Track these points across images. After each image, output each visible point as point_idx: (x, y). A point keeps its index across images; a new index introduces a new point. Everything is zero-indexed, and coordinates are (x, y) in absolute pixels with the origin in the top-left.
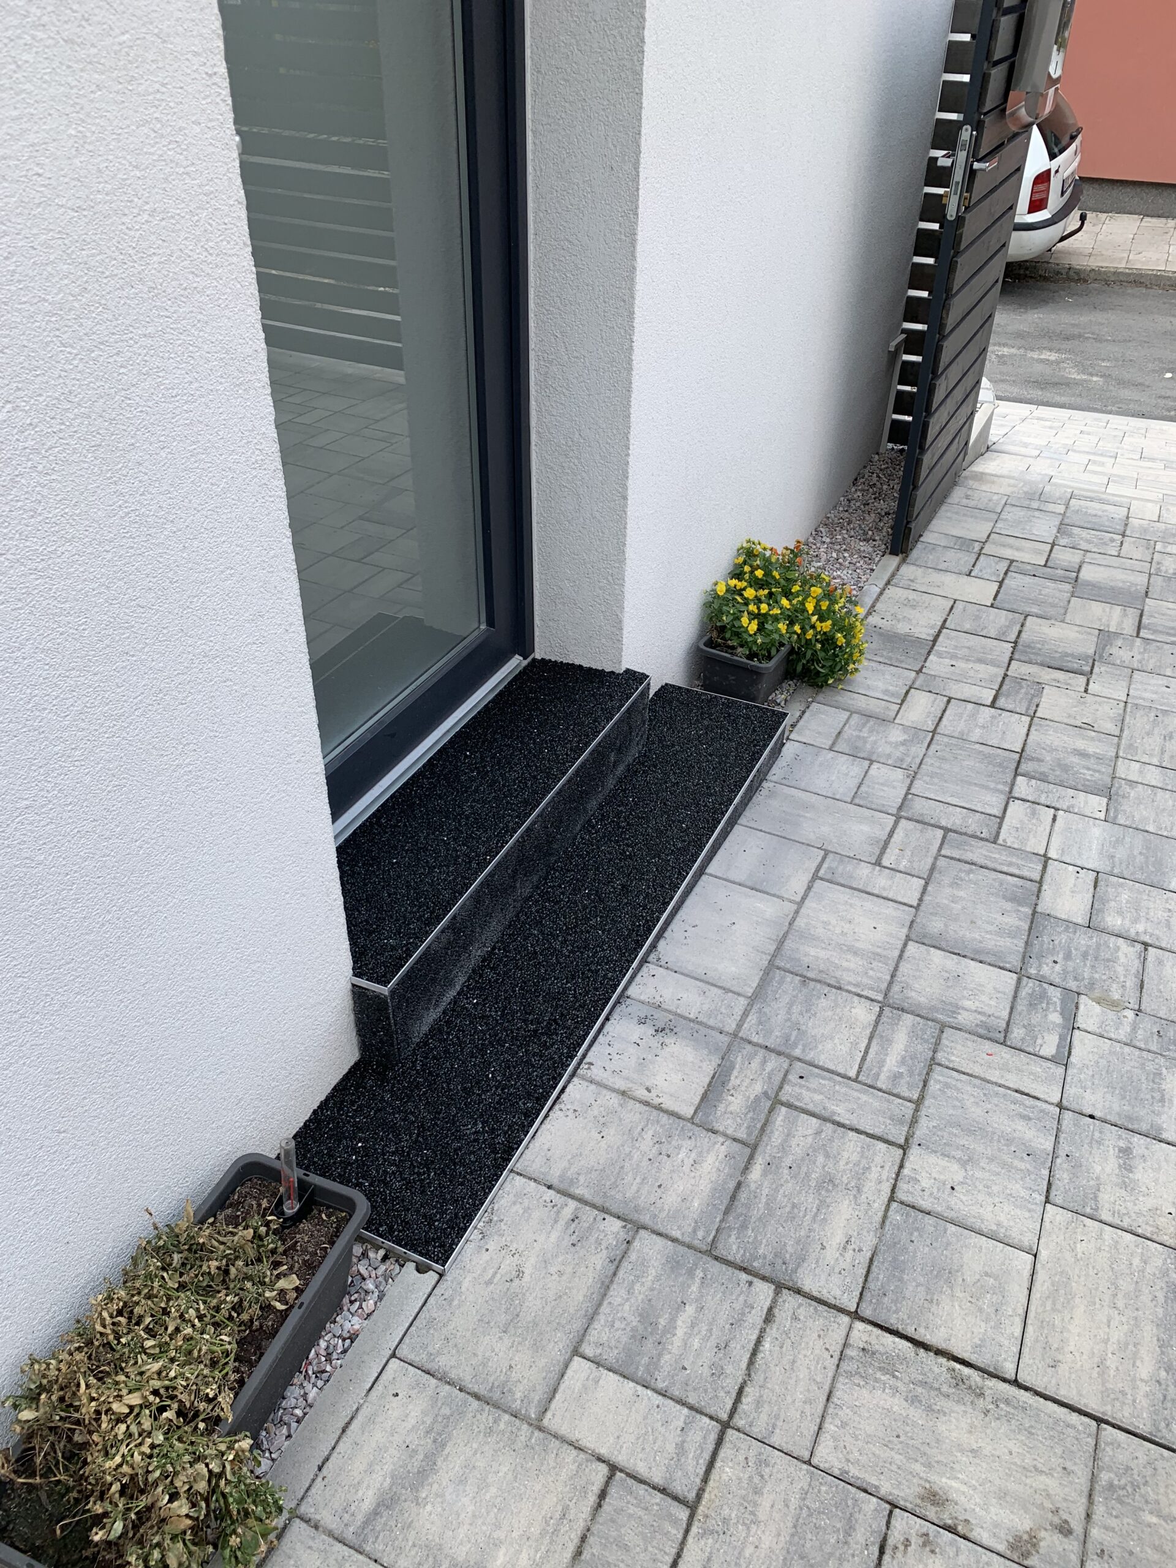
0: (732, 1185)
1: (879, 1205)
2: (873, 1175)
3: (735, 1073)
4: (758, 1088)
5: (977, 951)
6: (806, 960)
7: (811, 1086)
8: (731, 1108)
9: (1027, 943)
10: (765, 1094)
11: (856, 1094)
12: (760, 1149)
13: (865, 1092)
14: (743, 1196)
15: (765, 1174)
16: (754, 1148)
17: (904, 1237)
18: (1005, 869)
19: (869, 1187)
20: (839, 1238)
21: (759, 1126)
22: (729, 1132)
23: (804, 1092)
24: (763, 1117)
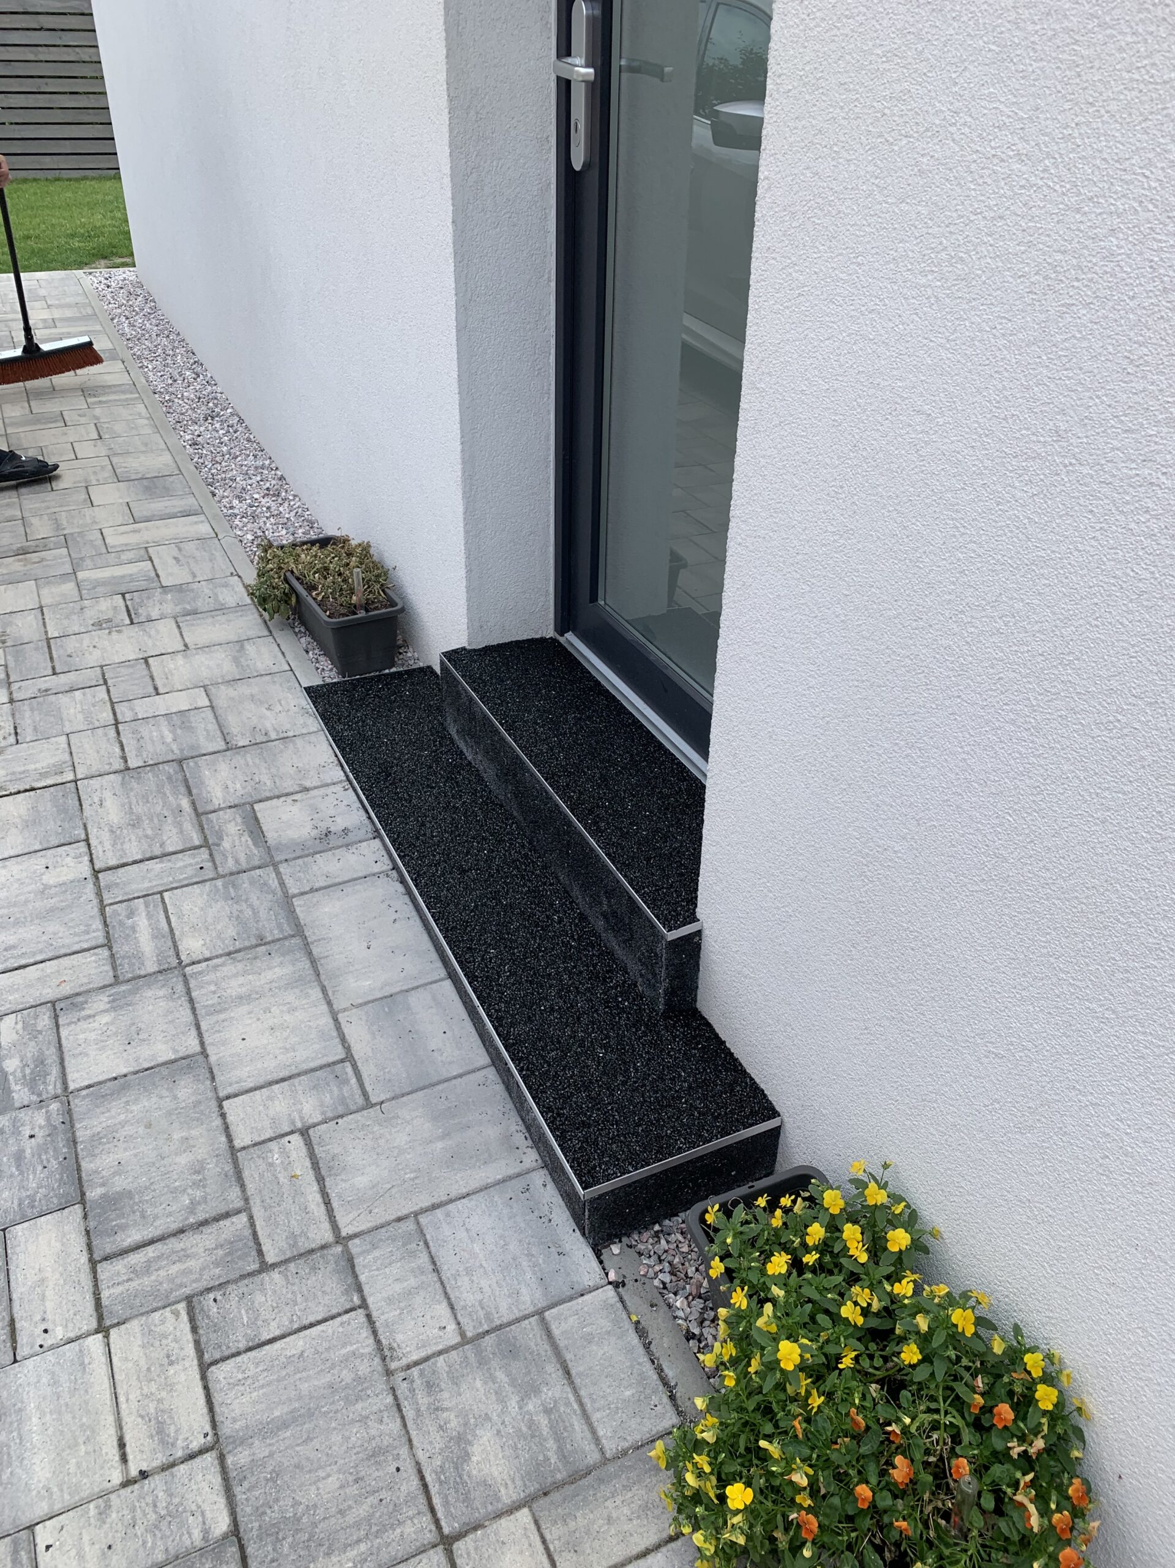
0: (194, 791)
1: (93, 832)
2: (108, 845)
3: (250, 842)
4: (226, 844)
5: (125, 1087)
6: (277, 960)
7: (190, 868)
8: (233, 823)
9: (75, 1142)
10: (218, 845)
11: (155, 883)
12: (193, 815)
13: (148, 889)
14: (183, 789)
15: (179, 805)
16: (198, 815)
17: (66, 825)
18: (150, 1251)
19: (106, 836)
20: (108, 803)
21: (206, 826)
22: (221, 813)
23: (192, 861)
24: (207, 832)
